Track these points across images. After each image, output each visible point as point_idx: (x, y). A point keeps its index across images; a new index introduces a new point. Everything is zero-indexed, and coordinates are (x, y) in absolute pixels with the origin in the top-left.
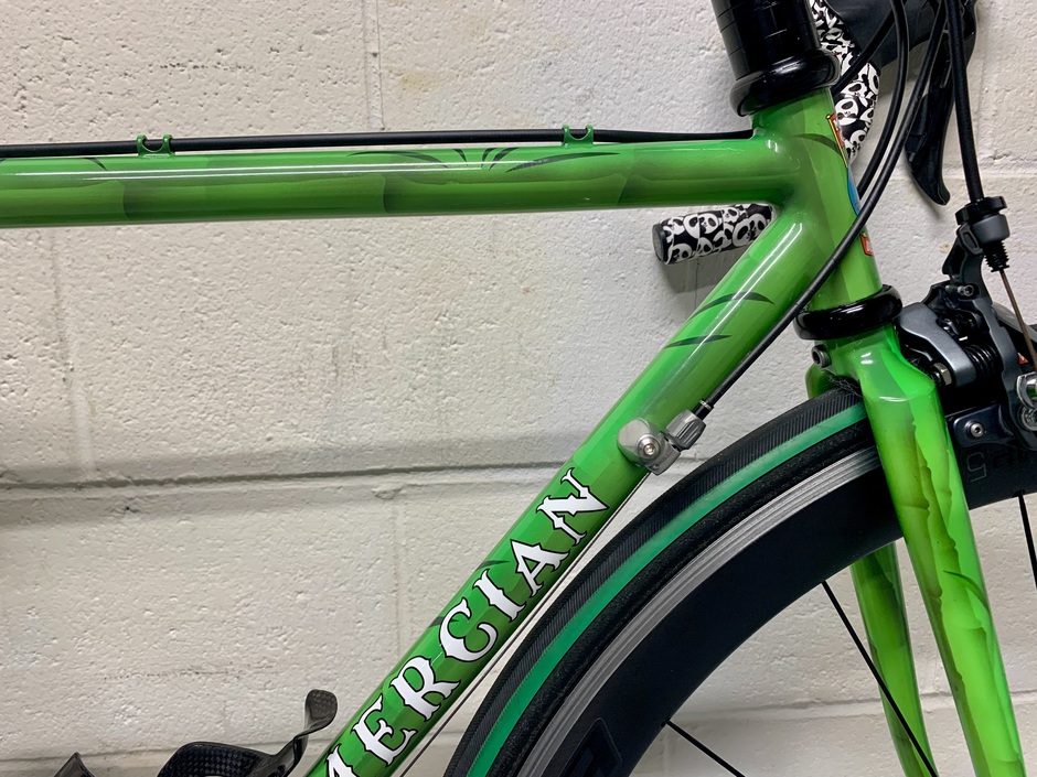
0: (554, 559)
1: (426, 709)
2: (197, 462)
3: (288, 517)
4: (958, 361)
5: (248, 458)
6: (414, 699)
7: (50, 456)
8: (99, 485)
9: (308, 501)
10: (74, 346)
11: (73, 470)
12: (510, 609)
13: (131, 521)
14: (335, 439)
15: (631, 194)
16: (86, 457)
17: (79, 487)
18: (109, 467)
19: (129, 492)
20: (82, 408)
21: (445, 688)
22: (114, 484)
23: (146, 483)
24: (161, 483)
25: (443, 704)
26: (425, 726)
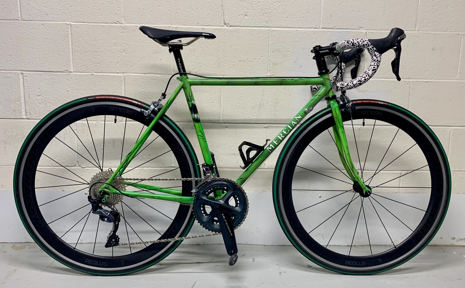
0: (296, 123)
1: (281, 139)
2: (238, 120)
3: (250, 130)
4: (342, 103)
5: (245, 120)
6: (280, 138)
7: (216, 118)
8: (223, 123)
9: (254, 127)
10: (222, 101)
11: (219, 120)
12: (291, 128)
13: (227, 129)
14: (259, 118)
15: (306, 84)
16: (221, 119)
17: (220, 123)
18: (225, 120)
19: (227, 124)
20: (222, 110)
21: (283, 137)
22: (225, 123)
23: (230, 123)
24: (232, 123)
25: (283, 139)
26: (281, 141)
